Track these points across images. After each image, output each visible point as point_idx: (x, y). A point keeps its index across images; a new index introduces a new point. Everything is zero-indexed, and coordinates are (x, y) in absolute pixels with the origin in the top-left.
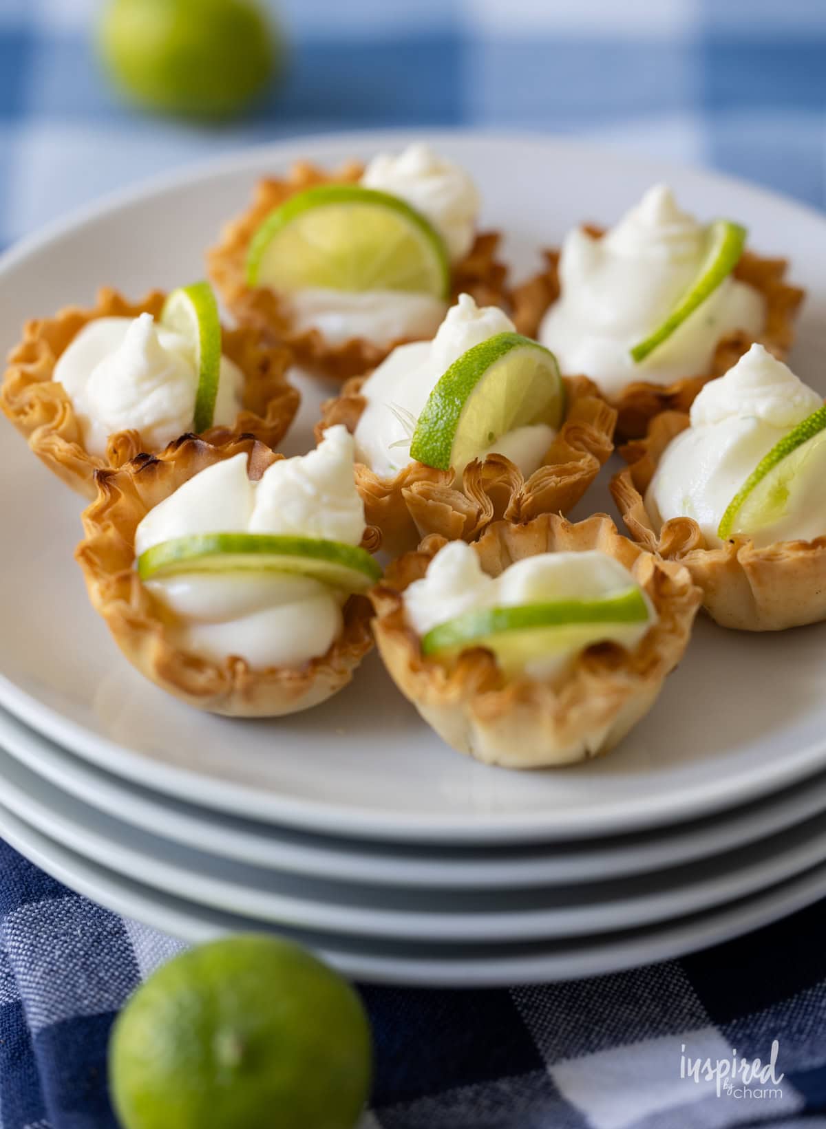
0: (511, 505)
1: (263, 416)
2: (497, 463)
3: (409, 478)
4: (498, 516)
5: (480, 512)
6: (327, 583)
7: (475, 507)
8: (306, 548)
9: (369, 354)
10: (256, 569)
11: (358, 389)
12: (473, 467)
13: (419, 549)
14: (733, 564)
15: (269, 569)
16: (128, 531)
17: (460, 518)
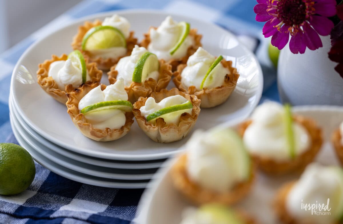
0: (155, 88)
1: (96, 77)
2: (151, 80)
3: (133, 86)
4: (153, 91)
5: (149, 91)
6: (122, 110)
7: (148, 90)
8: (119, 103)
9: (113, 61)
10: (108, 109)
11: (114, 69)
12: (146, 82)
13: (138, 100)
14: (205, 93)
15: (110, 109)
16: (77, 106)
17: (146, 92)
